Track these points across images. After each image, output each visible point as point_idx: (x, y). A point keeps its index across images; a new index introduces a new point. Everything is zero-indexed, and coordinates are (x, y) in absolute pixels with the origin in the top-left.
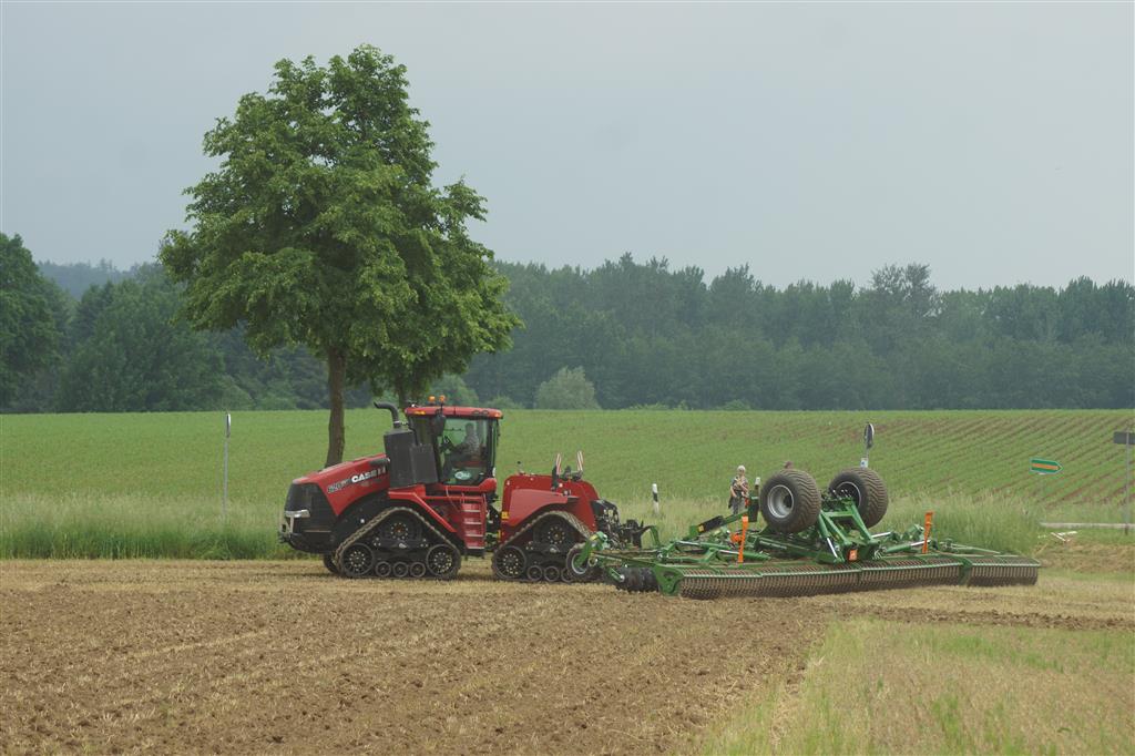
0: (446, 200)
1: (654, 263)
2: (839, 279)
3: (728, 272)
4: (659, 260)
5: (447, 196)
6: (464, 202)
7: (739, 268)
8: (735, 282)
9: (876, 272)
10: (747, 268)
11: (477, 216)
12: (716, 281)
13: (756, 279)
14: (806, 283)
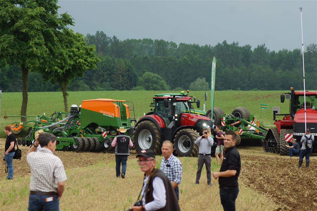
0: (61, 19)
1: (234, 44)
2: (296, 48)
3: (258, 46)
4: (236, 43)
5: (61, 18)
6: (67, 20)
7: (262, 45)
8: (261, 50)
9: (307, 46)
10: (265, 45)
11: (71, 24)
12: (255, 50)
13: (267, 49)
14: (285, 50)
